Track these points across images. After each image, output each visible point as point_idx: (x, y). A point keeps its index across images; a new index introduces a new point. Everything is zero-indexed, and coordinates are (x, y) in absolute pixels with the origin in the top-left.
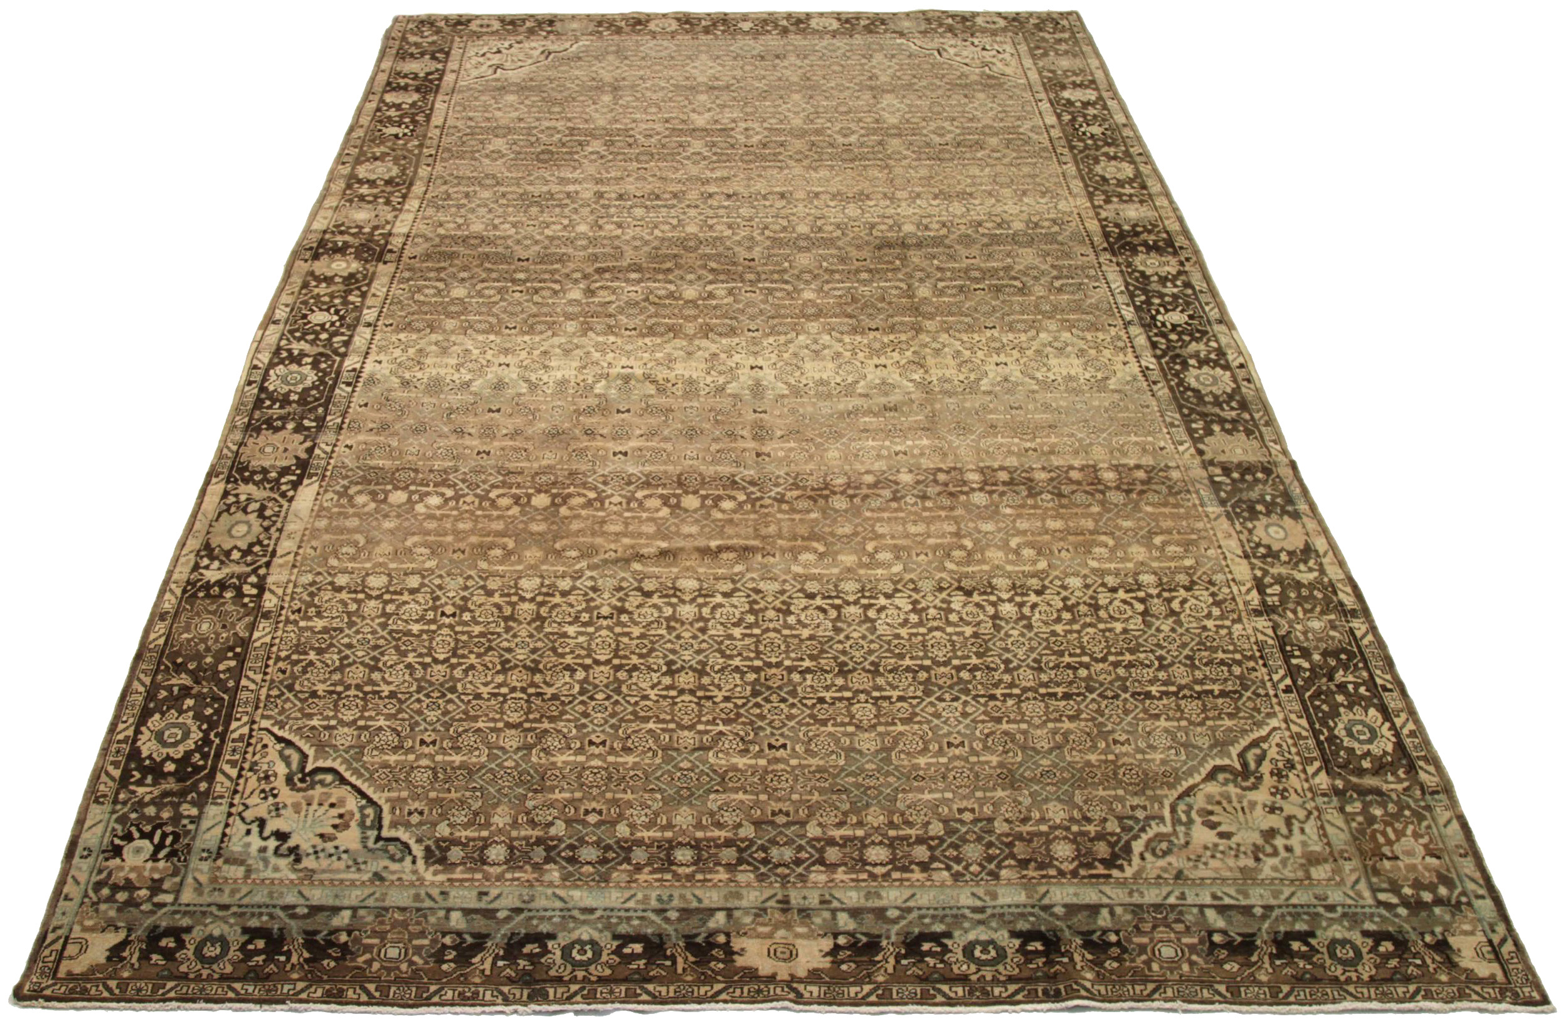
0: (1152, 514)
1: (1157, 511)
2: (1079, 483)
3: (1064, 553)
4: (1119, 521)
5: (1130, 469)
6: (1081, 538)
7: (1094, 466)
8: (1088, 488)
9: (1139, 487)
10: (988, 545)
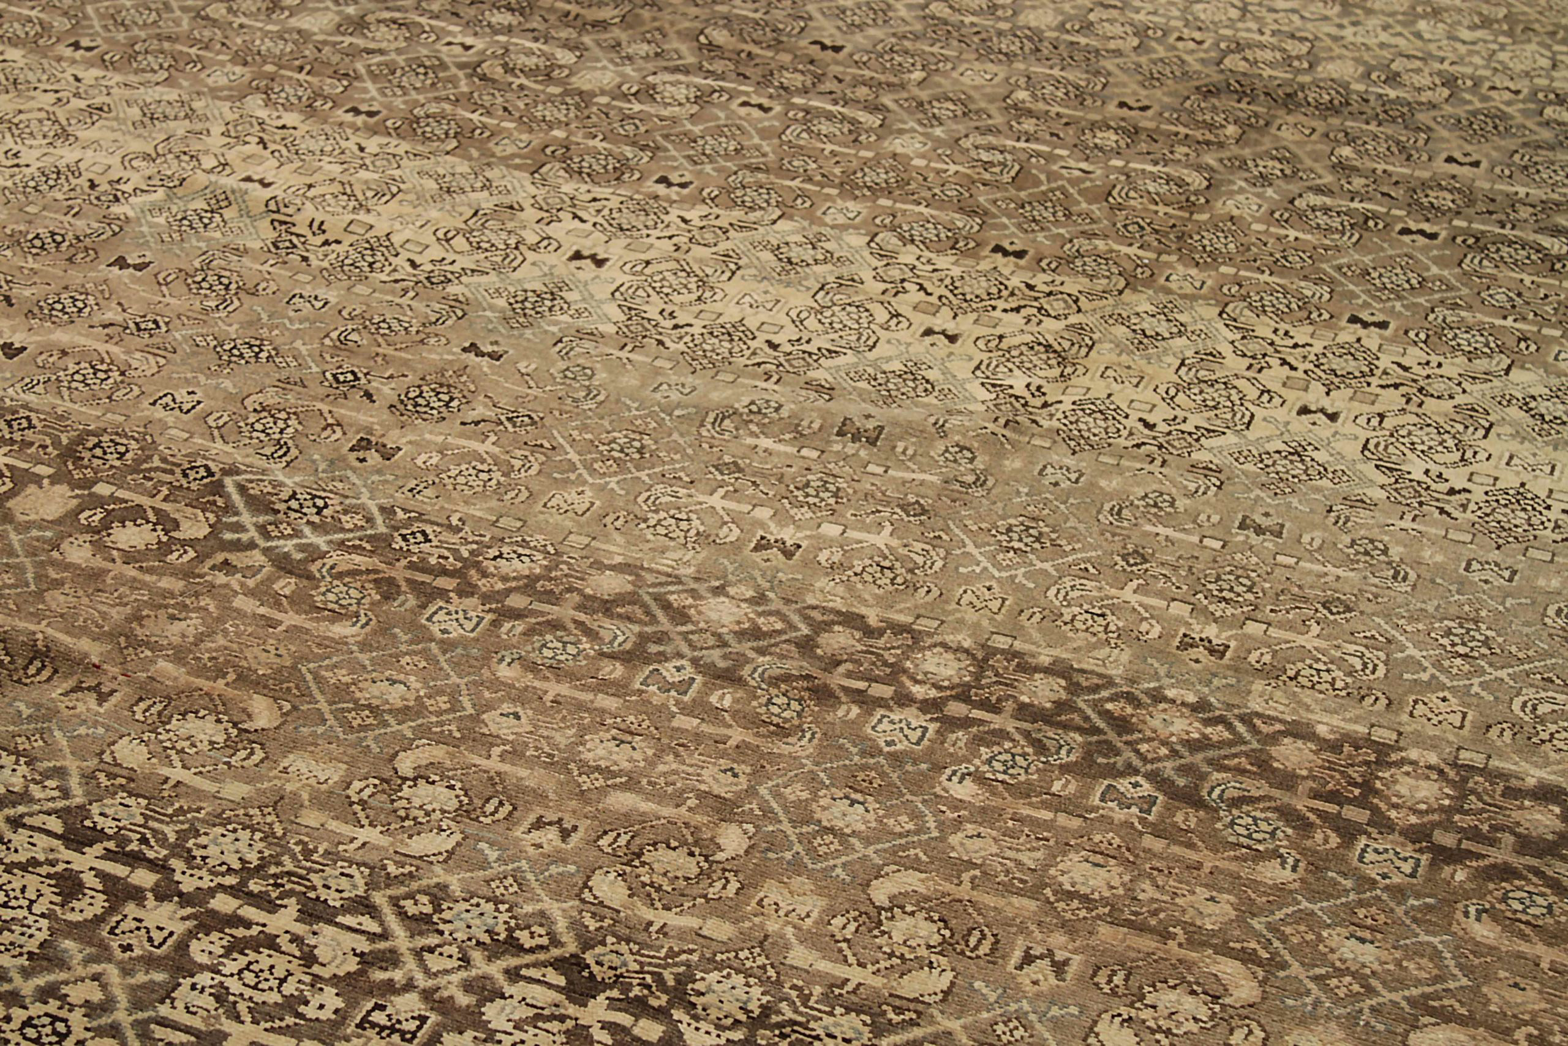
0: (1479, 948)
1: (1508, 944)
2: (1287, 781)
3: (1041, 969)
4: (1334, 937)
5: (1511, 793)
6: (1148, 943)
7: (1382, 750)
8: (1301, 804)
9: (1502, 854)
10: (797, 867)
